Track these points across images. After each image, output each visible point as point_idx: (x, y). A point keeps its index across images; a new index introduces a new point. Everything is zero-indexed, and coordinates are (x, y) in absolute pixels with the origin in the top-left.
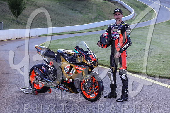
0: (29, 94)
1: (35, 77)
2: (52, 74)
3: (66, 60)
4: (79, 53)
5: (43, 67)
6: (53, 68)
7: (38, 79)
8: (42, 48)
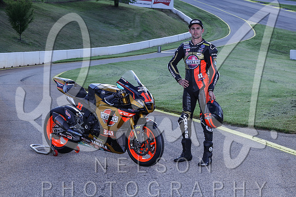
0: (44, 154)
1: (55, 128)
2: (82, 123)
3: (103, 101)
4: (125, 89)
5: (67, 111)
6: (83, 114)
7: (59, 131)
8: (65, 81)
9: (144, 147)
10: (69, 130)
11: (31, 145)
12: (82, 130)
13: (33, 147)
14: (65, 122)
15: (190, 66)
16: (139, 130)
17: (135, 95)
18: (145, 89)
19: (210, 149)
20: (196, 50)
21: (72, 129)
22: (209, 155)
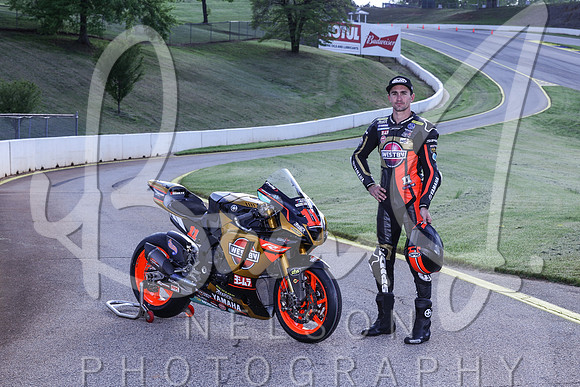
0: (131, 319)
1: (149, 271)
3: (234, 223)
4: (273, 202)
5: (170, 241)
6: (200, 246)
7: (156, 276)
8: (167, 187)
9: (306, 308)
10: (173, 276)
11: (108, 303)
12: (196, 276)
13: (112, 306)
14: (166, 261)
15: (388, 162)
16: (297, 278)
17: (291, 213)
18: (309, 203)
19: (427, 313)
20: (399, 134)
21: (180, 274)
22: (424, 324)
